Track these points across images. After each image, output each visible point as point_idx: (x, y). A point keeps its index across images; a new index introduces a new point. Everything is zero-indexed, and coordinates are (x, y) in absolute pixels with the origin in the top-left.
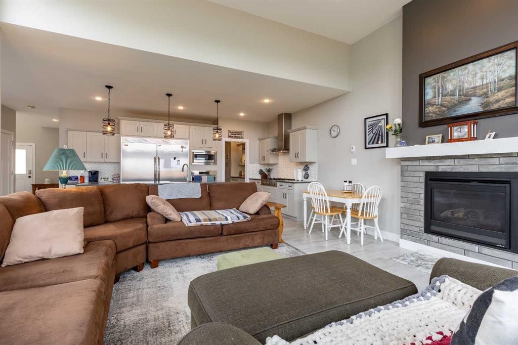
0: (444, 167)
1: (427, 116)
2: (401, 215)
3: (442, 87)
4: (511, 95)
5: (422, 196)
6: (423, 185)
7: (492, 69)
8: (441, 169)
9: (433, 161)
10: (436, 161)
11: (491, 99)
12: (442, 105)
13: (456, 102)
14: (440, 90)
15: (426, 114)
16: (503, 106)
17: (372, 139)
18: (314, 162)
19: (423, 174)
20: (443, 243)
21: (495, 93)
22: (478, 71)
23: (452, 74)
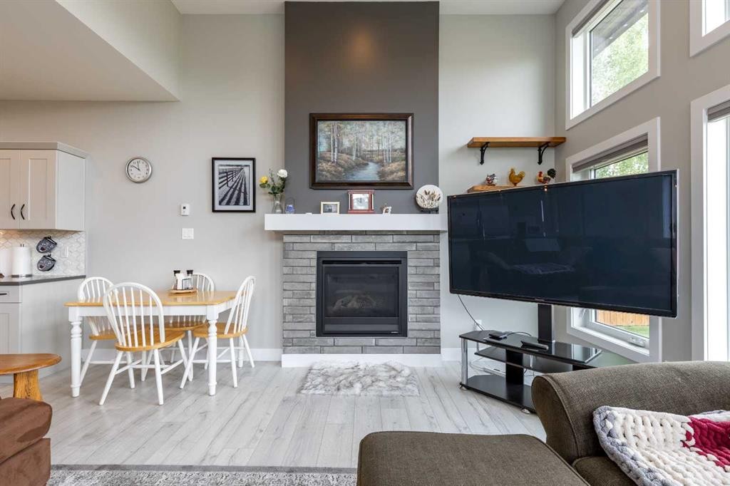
0: (340, 245)
1: (320, 174)
2: (284, 318)
3: (338, 139)
4: (403, 170)
5: (314, 286)
6: (314, 270)
7: (386, 135)
8: (337, 248)
9: (327, 237)
10: (331, 236)
11: (387, 169)
12: (338, 164)
13: (354, 164)
14: (336, 143)
15: (319, 172)
16: (396, 179)
17: (226, 195)
18: (75, 232)
19: (314, 255)
20: (340, 344)
21: (389, 163)
22: (374, 133)
23: (349, 127)
